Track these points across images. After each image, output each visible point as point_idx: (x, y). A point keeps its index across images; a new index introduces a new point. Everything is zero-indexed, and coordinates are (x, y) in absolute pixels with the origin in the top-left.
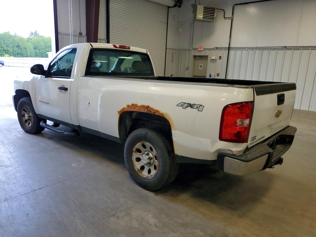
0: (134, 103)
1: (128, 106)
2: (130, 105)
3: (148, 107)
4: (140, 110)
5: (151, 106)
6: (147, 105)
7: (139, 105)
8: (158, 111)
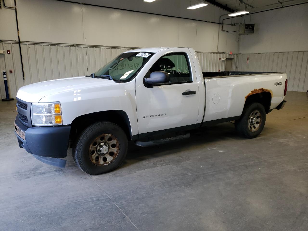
0: (255, 89)
1: (252, 92)
2: (253, 90)
3: (262, 89)
4: (259, 92)
5: (264, 88)
6: (262, 88)
7: (258, 89)
8: (267, 90)
